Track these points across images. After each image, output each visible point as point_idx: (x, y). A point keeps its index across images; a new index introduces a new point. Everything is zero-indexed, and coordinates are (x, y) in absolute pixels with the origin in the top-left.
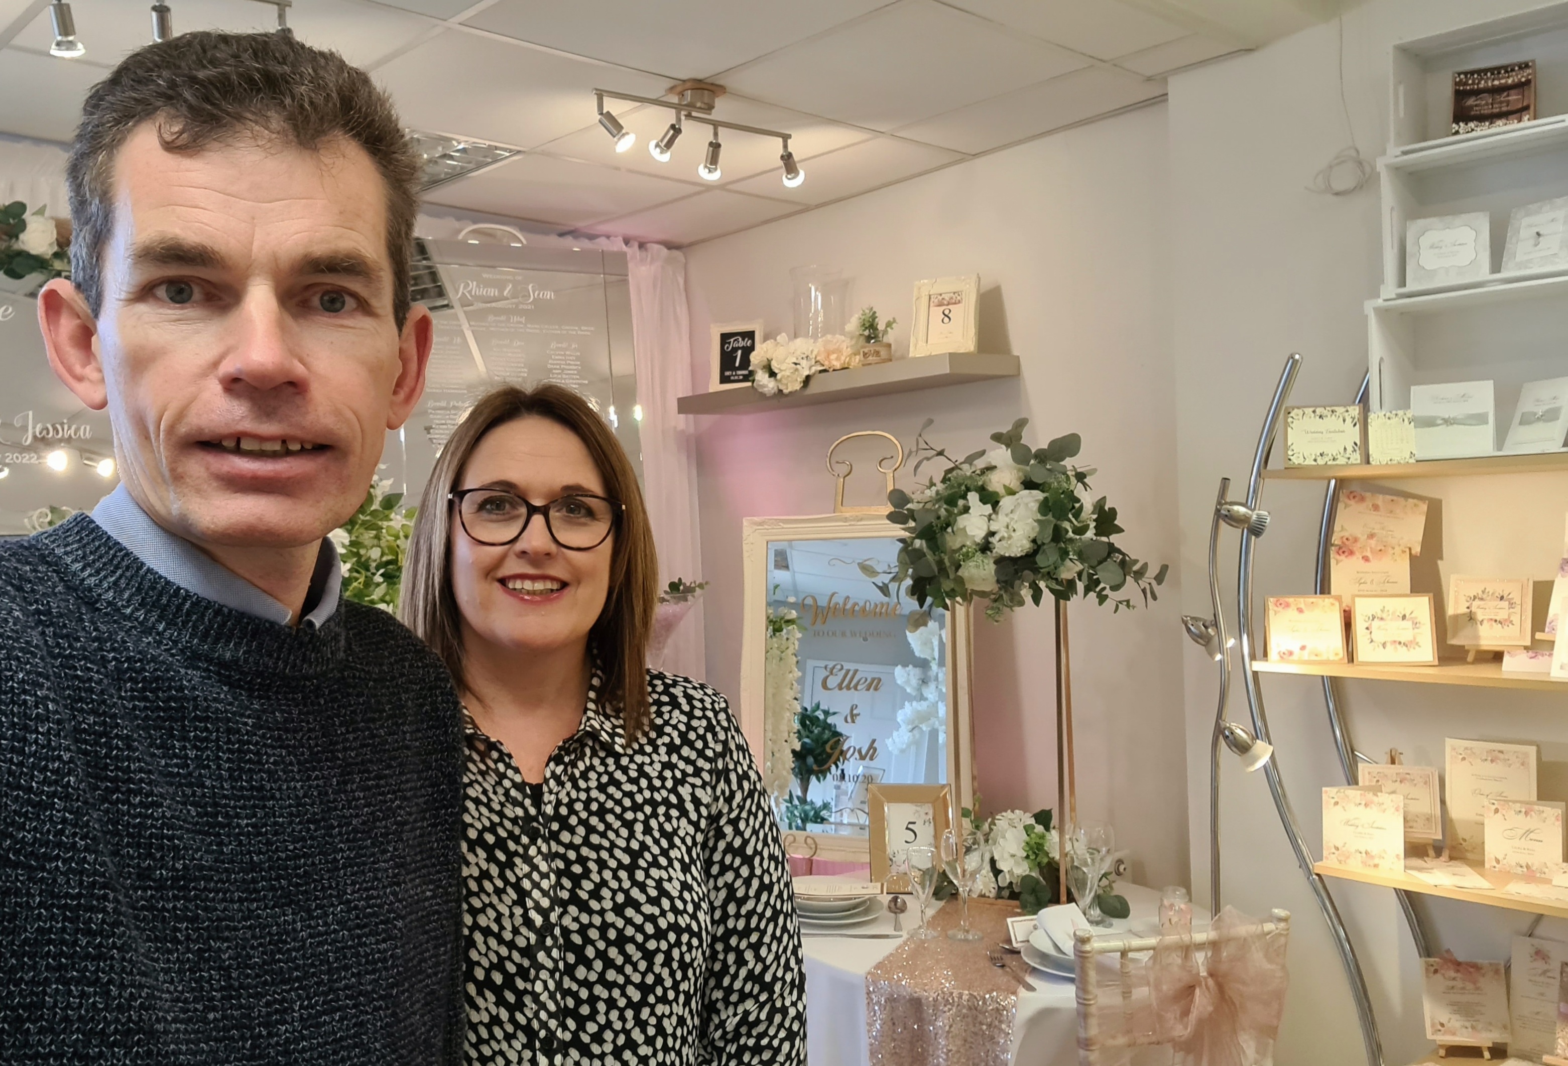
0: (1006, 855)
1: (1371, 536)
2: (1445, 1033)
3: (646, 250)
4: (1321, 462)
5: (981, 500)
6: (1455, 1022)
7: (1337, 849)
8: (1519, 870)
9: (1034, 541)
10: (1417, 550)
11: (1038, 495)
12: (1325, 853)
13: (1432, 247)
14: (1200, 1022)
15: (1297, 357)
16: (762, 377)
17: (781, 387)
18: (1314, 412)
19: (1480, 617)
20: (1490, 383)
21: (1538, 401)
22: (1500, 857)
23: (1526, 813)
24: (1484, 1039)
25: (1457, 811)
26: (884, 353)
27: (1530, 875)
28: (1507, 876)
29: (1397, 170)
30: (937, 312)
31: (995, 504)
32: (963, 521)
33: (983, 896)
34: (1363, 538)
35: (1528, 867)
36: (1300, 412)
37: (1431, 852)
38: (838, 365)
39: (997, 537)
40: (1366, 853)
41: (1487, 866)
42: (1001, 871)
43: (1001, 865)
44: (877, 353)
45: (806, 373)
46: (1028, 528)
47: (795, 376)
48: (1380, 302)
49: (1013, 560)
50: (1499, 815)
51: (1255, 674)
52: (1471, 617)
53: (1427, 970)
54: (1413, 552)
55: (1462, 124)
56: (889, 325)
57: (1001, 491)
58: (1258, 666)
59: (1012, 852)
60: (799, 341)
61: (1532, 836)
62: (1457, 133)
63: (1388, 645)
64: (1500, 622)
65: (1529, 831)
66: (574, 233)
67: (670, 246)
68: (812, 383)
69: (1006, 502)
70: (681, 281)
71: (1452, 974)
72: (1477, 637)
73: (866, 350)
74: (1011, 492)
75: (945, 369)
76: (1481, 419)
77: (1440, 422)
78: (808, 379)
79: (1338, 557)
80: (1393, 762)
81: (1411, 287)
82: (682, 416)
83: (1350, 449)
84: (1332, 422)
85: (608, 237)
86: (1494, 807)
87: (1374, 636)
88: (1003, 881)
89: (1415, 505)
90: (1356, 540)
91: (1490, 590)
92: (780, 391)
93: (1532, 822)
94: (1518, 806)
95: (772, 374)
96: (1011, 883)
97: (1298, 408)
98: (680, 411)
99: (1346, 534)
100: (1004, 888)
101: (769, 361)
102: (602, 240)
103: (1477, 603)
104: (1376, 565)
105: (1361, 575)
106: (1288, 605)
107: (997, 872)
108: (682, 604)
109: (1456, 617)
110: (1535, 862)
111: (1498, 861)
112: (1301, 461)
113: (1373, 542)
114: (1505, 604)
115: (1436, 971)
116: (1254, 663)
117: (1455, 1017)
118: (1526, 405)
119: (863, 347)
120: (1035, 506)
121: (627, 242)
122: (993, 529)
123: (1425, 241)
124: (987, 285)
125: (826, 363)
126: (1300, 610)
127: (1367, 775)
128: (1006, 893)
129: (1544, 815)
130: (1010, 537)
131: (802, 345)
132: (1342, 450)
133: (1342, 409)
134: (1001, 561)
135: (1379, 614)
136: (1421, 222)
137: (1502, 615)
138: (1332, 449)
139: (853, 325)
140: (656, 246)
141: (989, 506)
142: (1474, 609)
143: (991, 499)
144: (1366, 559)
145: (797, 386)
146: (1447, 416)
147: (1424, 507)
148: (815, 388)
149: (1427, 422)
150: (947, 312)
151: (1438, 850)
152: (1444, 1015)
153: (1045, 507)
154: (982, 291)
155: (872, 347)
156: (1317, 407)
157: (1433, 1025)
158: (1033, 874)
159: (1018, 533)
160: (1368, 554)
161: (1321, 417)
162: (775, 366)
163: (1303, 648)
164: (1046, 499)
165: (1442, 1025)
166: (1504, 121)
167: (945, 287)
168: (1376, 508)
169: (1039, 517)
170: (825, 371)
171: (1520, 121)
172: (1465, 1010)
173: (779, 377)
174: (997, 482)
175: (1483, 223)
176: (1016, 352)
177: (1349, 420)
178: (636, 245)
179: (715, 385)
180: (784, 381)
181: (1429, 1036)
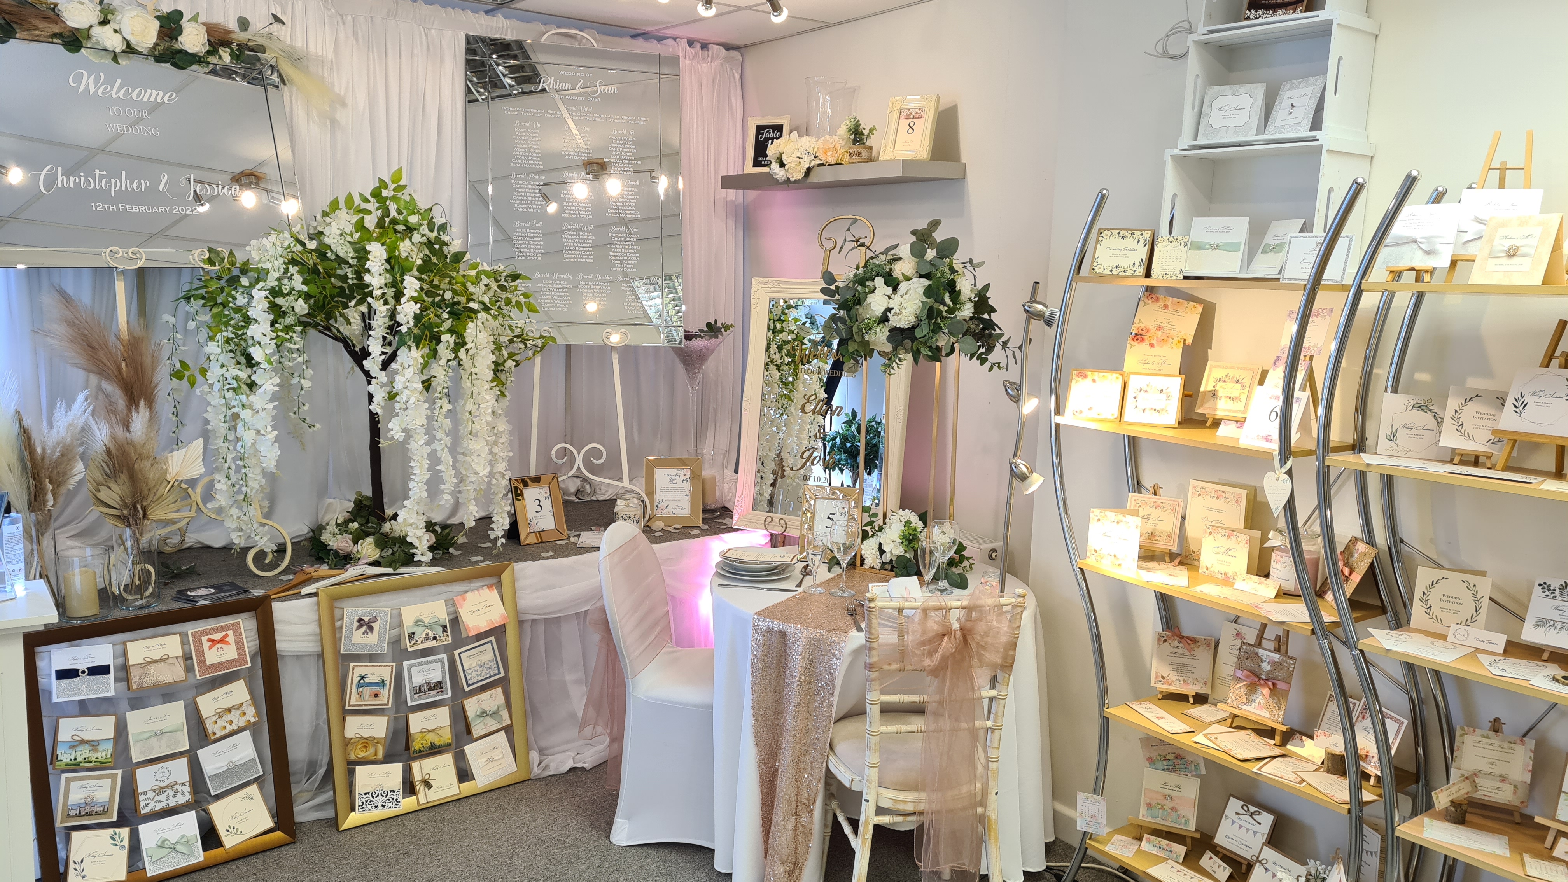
0: (888, 541)
1: (1159, 328)
2: (1165, 683)
3: (708, 50)
4: (1115, 272)
5: (885, 283)
6: (1173, 676)
7: (1096, 551)
8: (1219, 576)
9: (917, 317)
10: (1189, 341)
11: (926, 282)
12: (1088, 554)
13: (1220, 109)
14: (944, 659)
15: (1105, 192)
16: (775, 166)
17: (789, 176)
18: (1119, 233)
19: (1220, 394)
20: (1247, 220)
21: (1276, 236)
22: (1209, 566)
23: (1228, 537)
24: (1191, 690)
25: (1192, 531)
26: (865, 154)
27: (1227, 580)
28: (1211, 579)
29: (1206, 45)
30: (904, 124)
31: (895, 289)
32: (871, 299)
33: (873, 568)
34: (1153, 330)
35: (1225, 574)
36: (1109, 233)
37: (1168, 559)
38: (832, 160)
39: (893, 312)
40: (1115, 556)
41: (1200, 571)
42: (885, 552)
43: (884, 548)
44: (860, 154)
45: (807, 166)
46: (915, 307)
47: (799, 168)
48: (1176, 151)
49: (901, 330)
50: (1211, 537)
51: (1058, 426)
52: (1214, 394)
53: (1159, 640)
54: (1187, 342)
55: (1253, 11)
56: (871, 131)
57: (901, 278)
58: (1057, 419)
59: (893, 539)
60: (805, 140)
61: (1230, 553)
62: (1248, 18)
63: (1147, 411)
64: (1233, 399)
65: (1229, 550)
66: (645, 35)
67: (728, 47)
68: (812, 174)
69: (903, 287)
70: (737, 77)
71: (1176, 643)
72: (1215, 409)
73: (851, 151)
74: (908, 279)
75: (898, 173)
76: (1232, 247)
77: (1207, 246)
78: (808, 171)
79: (1132, 343)
80: (1155, 494)
81: (1201, 141)
82: (725, 190)
83: (1137, 264)
84: (1130, 242)
85: (675, 39)
86: (1209, 531)
87: (1138, 404)
88: (887, 557)
89: (1195, 307)
90: (1148, 331)
91: (1231, 374)
92: (789, 179)
93: (1231, 543)
94: (1223, 532)
95: (782, 165)
96: (891, 560)
97: (1108, 229)
98: (722, 188)
99: (1142, 326)
100: (886, 563)
101: (781, 154)
102: (670, 42)
103: (1221, 384)
104: (1157, 351)
105: (1146, 357)
106: (1086, 376)
107: (882, 552)
108: (713, 341)
109: (1205, 392)
110: (1230, 571)
111: (1207, 568)
112: (1101, 271)
113: (1160, 333)
114: (1238, 386)
115: (1165, 641)
116: (1057, 417)
117: (1172, 673)
118: (1269, 240)
119: (850, 148)
120: (921, 290)
121: (691, 43)
122: (890, 306)
123: (1216, 104)
124: (945, 104)
125: (823, 159)
126: (1094, 381)
127: (1133, 502)
128: (888, 567)
129: (1239, 539)
130: (901, 313)
131: (806, 142)
132: (1132, 265)
133: (1139, 233)
134: (894, 331)
135: (1145, 388)
136: (1217, 88)
137: (1235, 394)
138: (1124, 263)
139: (843, 130)
140: (716, 47)
141: (890, 289)
142: (1217, 388)
143: (893, 283)
144: (1152, 345)
145: (800, 176)
146: (1212, 242)
147: (1200, 309)
148: (815, 178)
149: (1198, 247)
150: (912, 125)
151: (1172, 556)
152: (1165, 671)
153: (928, 292)
154: (941, 109)
155: (856, 149)
156: (1121, 229)
157: (1156, 677)
158: (907, 555)
159: (907, 310)
160: (1154, 342)
161: (1123, 237)
162: (784, 158)
163: (1090, 409)
164: (930, 285)
165: (1163, 678)
166: (1284, 11)
167: (913, 102)
168: (1166, 307)
169: (924, 299)
170: (823, 165)
171: (1295, 11)
172: (1181, 669)
173: (786, 167)
174: (899, 270)
175: (1259, 91)
176: (963, 161)
177: (1142, 241)
178: (698, 46)
179: (750, 169)
180: (790, 171)
181: (1152, 684)
